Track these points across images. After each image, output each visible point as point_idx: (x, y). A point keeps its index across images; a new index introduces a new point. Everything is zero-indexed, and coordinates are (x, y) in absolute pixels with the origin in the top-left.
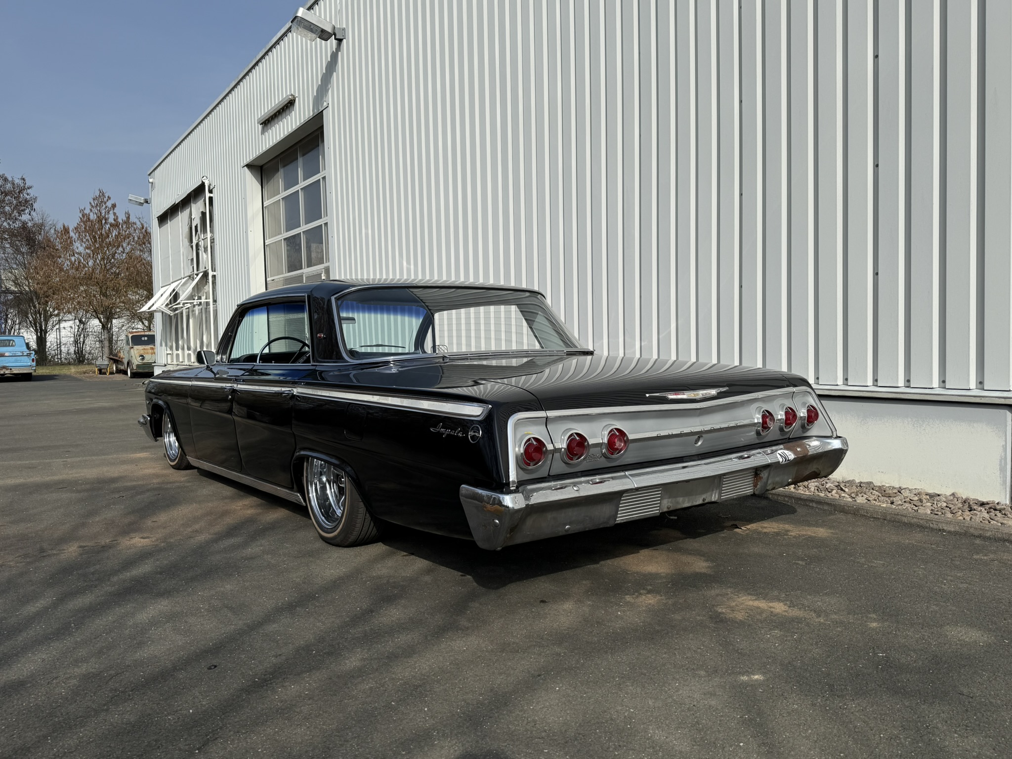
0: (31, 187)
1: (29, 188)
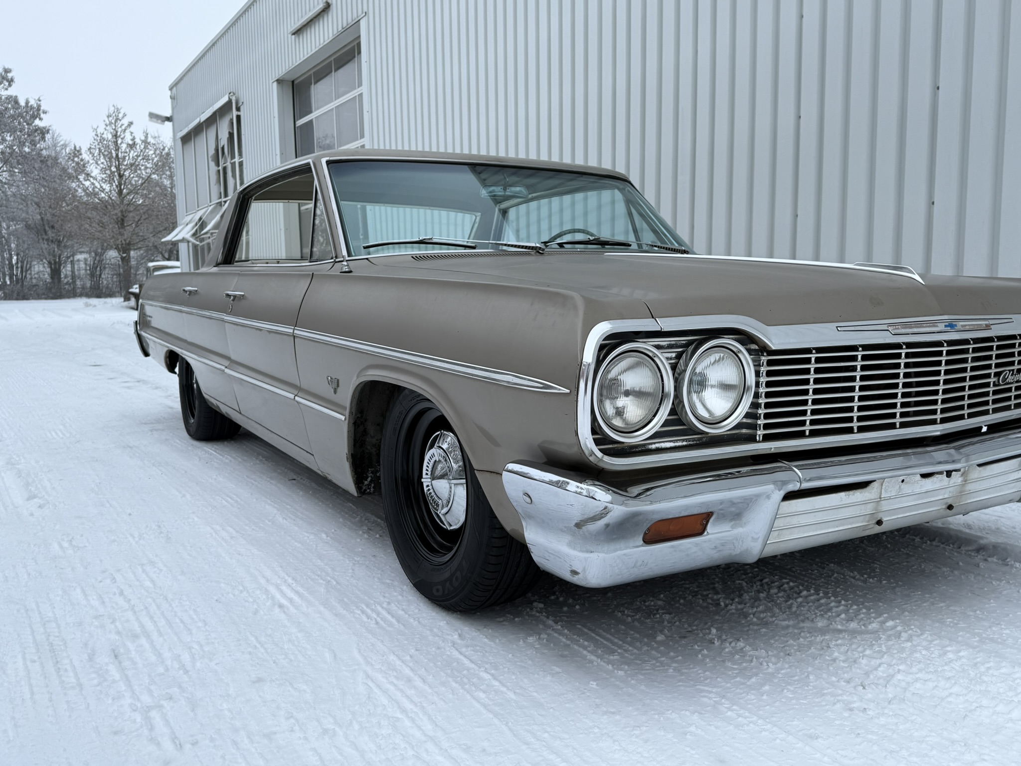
0: (46, 112)
1: (43, 113)
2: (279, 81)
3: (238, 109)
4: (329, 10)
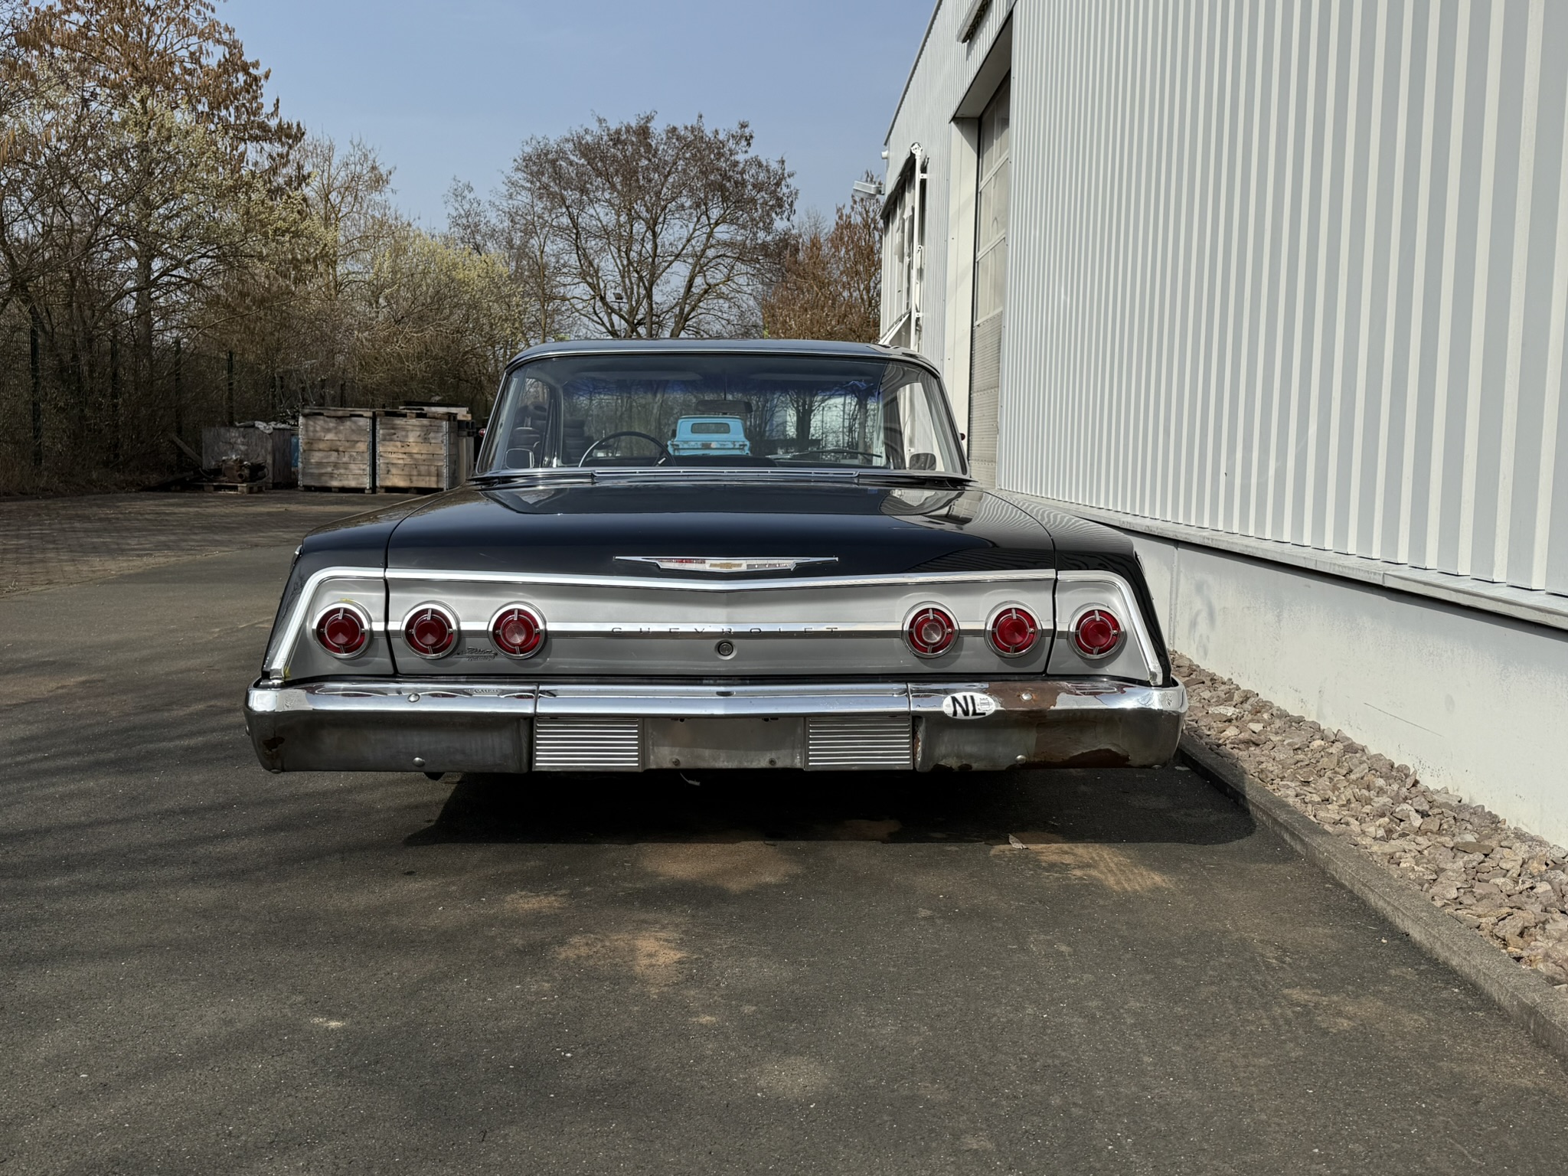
0: (793, 175)
1: (789, 176)
2: (956, 119)
3: (924, 170)
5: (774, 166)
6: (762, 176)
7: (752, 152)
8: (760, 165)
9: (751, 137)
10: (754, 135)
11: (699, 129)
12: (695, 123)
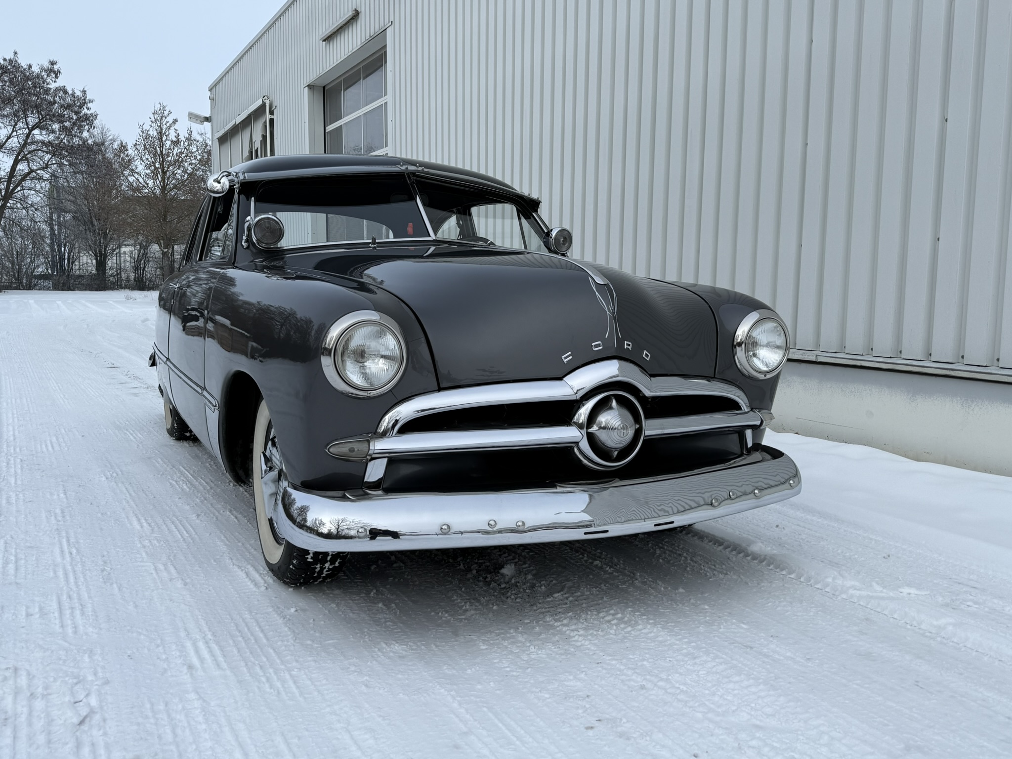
0: (92, 102)
1: (89, 102)
2: (310, 87)
3: (272, 113)
4: (358, 18)
5: (78, 93)
6: (69, 100)
7: (60, 83)
8: (66, 92)
9: (59, 72)
10: (61, 72)
11: (16, 61)
12: (12, 57)
